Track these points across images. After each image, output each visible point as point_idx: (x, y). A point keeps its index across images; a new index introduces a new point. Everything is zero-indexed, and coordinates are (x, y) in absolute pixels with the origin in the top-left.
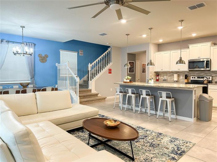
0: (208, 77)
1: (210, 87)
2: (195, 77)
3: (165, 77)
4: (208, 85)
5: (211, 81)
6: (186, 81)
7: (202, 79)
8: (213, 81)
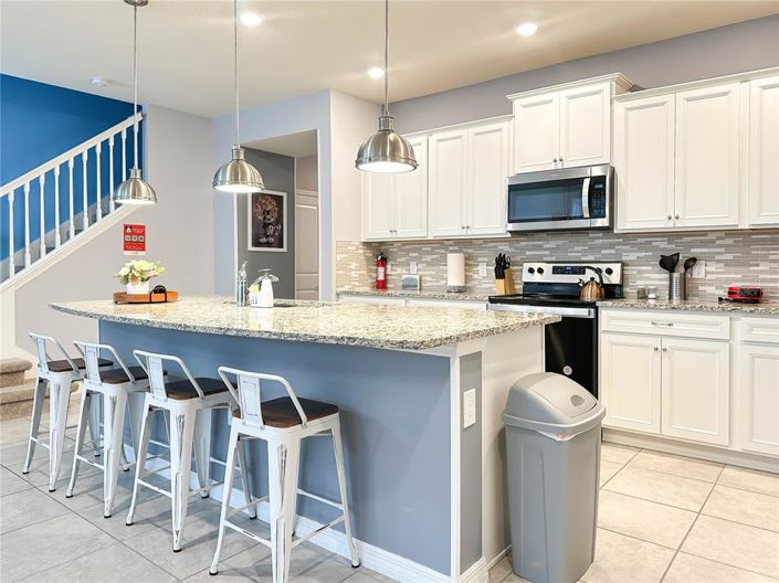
0: (603, 267)
1: (611, 319)
2: (543, 266)
3: (413, 267)
4: (596, 308)
5: (620, 286)
6: (499, 288)
7: (573, 279)
8: (626, 290)
